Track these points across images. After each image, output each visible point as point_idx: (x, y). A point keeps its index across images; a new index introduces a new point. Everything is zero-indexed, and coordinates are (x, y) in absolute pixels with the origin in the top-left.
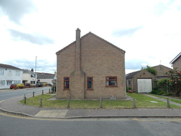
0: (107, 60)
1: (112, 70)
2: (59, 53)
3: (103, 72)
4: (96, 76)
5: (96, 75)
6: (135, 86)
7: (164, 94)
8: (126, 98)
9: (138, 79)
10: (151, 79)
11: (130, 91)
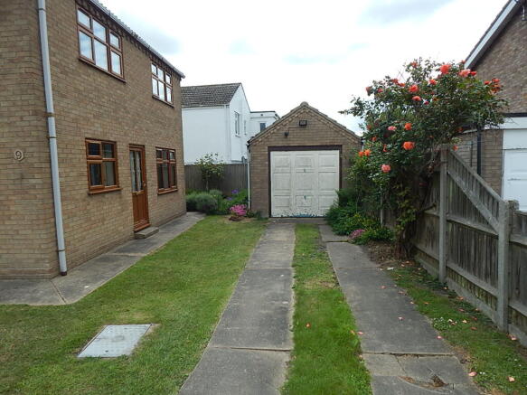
6: (258, 185)
7: (355, 234)
8: (63, 274)
9: (272, 153)
10: (338, 152)
11: (238, 209)
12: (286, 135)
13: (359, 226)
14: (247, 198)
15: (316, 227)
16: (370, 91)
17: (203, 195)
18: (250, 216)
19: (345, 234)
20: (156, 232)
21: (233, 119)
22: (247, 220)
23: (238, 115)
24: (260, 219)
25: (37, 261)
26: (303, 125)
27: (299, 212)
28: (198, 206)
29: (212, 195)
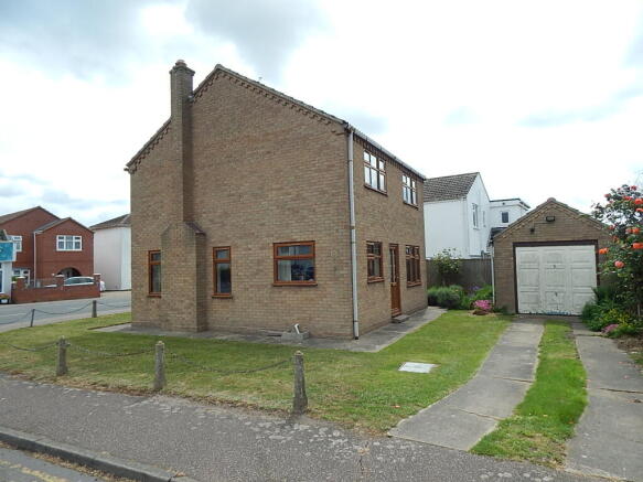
0: (278, 171)
1: (295, 211)
2: (133, 167)
3: (263, 225)
4: (239, 242)
5: (241, 238)
6: (504, 281)
7: (608, 329)
8: (357, 338)
9: (517, 249)
10: (593, 247)
11: (482, 304)
12: (532, 230)
13: (615, 322)
14: (491, 294)
15: (569, 324)
16: (608, 197)
17: (443, 290)
18: (495, 311)
19: (599, 330)
20: (407, 319)
21: (471, 211)
22: (493, 315)
23: (476, 207)
24: (506, 314)
25: (342, 326)
26: (550, 221)
27: (549, 309)
28: (440, 301)
29: (454, 290)
